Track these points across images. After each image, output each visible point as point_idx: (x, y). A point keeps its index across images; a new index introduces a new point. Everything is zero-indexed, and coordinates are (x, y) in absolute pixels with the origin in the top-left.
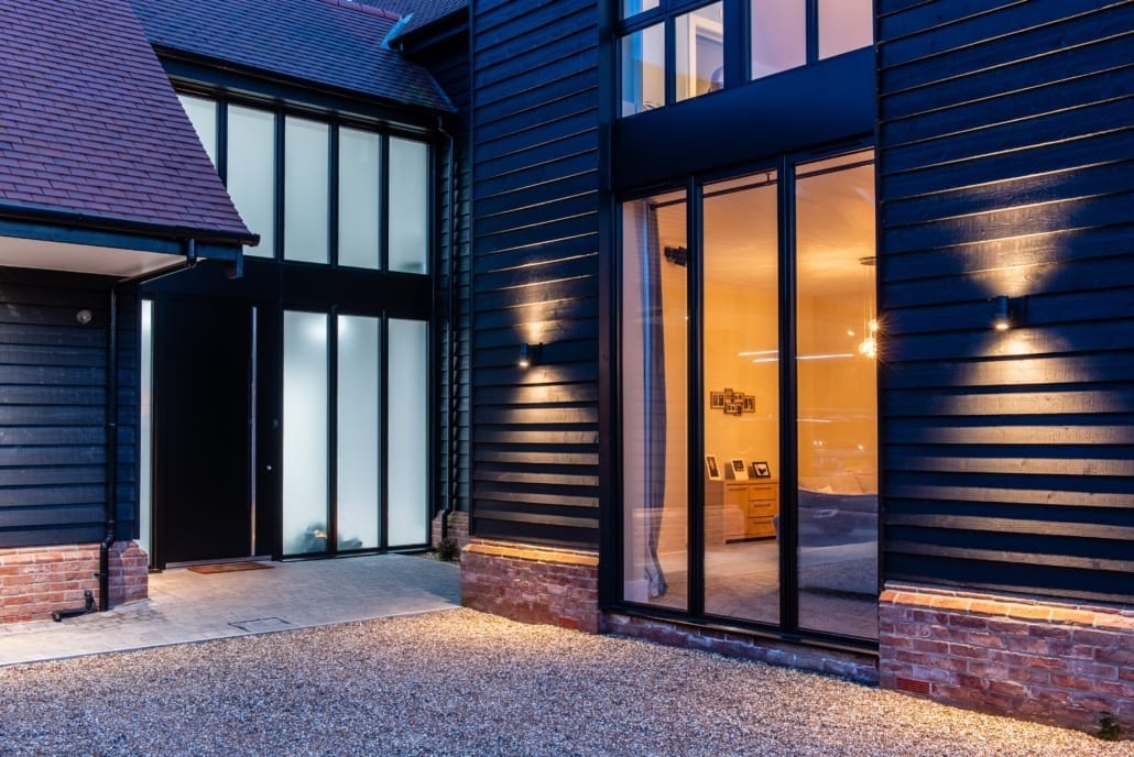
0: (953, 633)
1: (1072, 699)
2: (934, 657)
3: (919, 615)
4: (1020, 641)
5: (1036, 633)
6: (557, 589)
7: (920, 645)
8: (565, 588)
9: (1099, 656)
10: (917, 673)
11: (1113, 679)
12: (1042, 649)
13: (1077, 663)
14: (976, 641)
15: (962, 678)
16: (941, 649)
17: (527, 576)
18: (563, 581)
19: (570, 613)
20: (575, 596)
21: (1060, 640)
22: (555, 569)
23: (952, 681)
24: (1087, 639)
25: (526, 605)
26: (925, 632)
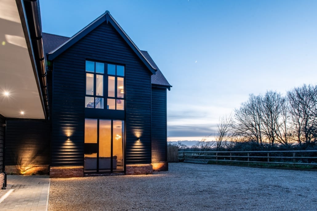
0: (134, 168)
1: (144, 172)
2: (132, 171)
3: (130, 167)
4: (140, 168)
5: (141, 167)
6: (75, 172)
7: (131, 170)
8: (77, 171)
9: (146, 168)
10: (130, 173)
11: (147, 170)
12: (142, 168)
13: (144, 169)
14: (136, 169)
15: (135, 172)
16: (133, 170)
17: (68, 171)
18: (76, 171)
19: (78, 175)
20: (79, 172)
21: (143, 167)
22: (75, 169)
23: (134, 173)
24: (145, 167)
25: (68, 175)
26: (131, 169)
